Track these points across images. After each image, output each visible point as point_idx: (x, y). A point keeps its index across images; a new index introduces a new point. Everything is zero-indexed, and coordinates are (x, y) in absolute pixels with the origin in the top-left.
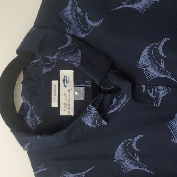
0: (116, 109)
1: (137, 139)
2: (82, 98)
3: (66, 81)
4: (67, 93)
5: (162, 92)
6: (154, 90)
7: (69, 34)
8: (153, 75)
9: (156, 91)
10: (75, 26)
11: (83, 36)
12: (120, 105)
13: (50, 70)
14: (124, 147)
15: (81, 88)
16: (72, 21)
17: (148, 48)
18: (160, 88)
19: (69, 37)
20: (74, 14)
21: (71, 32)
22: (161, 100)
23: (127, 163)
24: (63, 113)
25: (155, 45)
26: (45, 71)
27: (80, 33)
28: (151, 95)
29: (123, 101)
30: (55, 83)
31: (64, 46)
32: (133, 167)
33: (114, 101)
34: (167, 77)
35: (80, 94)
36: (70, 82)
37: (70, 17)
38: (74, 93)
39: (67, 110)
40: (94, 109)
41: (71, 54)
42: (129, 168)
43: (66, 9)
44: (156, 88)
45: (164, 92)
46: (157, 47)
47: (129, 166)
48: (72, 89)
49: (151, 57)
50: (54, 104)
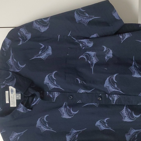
0: (35, 103)
1: (46, 116)
2: (20, 98)
3: (12, 91)
4: (13, 97)
5: (56, 95)
6: (53, 94)
7: (10, 71)
8: (52, 87)
9: (54, 94)
10: (14, 67)
11: (18, 71)
12: (36, 102)
13: (5, 86)
14: (40, 120)
15: (19, 94)
16: (13, 65)
17: (47, 75)
18: (55, 93)
19: (10, 73)
20: (13, 62)
21: (12, 70)
22: (55, 98)
23: (42, 127)
24: (11, 106)
25: (50, 75)
26: (2, 87)
27: (17, 69)
28: (51, 96)
29: (38, 100)
30: (7, 92)
31: (8, 78)
32: (46, 129)
33: (34, 100)
34: (58, 87)
35: (19, 96)
36: (14, 91)
37: (12, 63)
38: (16, 97)
39: (13, 104)
40: (22, 105)
41: (11, 81)
42: (44, 130)
43: (9, 60)
44: (53, 93)
45: (57, 94)
46: (51, 75)
47: (44, 129)
48: (15, 95)
49: (49, 79)
50: (7, 102)
